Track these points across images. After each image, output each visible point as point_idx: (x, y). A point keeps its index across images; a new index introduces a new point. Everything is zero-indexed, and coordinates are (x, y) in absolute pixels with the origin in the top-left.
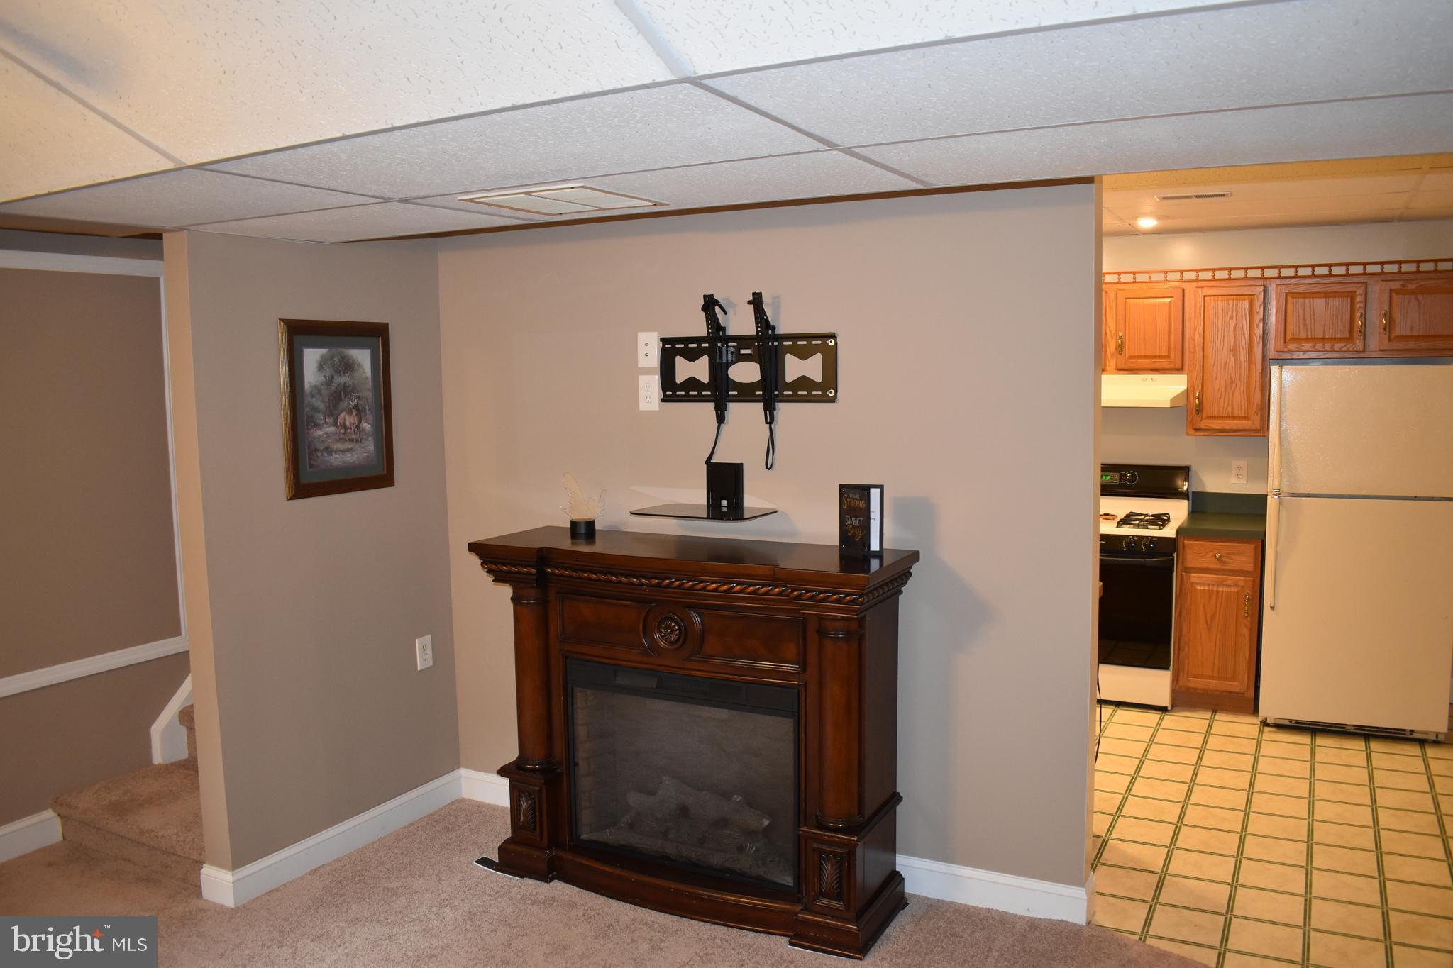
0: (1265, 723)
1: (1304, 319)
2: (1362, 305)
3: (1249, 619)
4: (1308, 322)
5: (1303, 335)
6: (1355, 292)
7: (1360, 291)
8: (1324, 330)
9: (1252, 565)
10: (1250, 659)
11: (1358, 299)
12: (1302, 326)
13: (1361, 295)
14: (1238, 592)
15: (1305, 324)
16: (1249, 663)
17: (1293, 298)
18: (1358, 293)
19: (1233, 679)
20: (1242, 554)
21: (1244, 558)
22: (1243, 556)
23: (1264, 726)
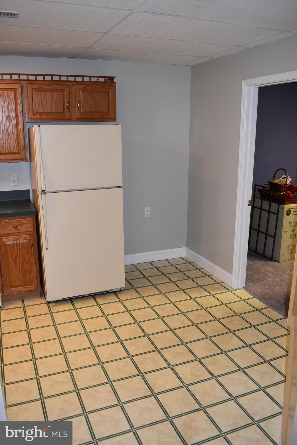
0: (49, 302)
1: (42, 103)
2: (68, 96)
3: (34, 254)
4: (44, 104)
5: (42, 110)
6: (64, 90)
7: (67, 89)
8: (51, 108)
9: (32, 228)
10: (37, 274)
11: (66, 93)
12: (41, 106)
13: (66, 91)
14: (27, 242)
15: (42, 105)
16: (36, 275)
17: (36, 91)
18: (65, 90)
19: (30, 284)
20: (27, 224)
21: (28, 226)
22: (28, 224)
23: (49, 303)
